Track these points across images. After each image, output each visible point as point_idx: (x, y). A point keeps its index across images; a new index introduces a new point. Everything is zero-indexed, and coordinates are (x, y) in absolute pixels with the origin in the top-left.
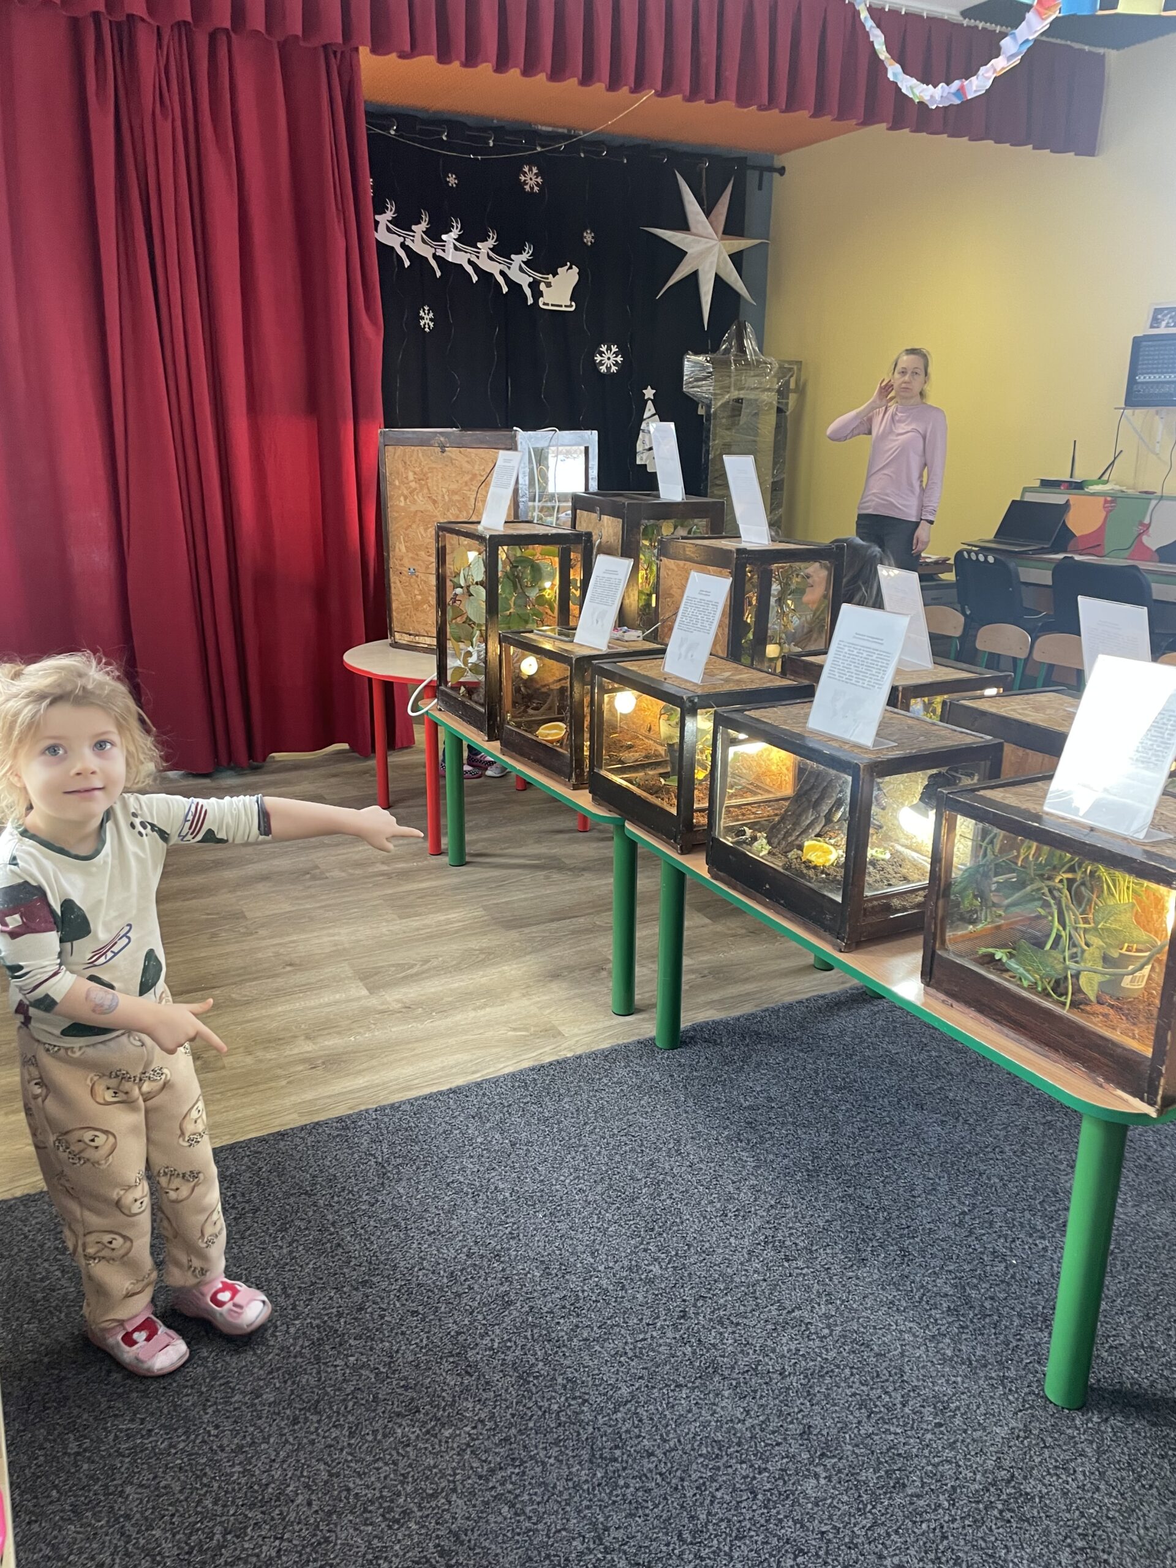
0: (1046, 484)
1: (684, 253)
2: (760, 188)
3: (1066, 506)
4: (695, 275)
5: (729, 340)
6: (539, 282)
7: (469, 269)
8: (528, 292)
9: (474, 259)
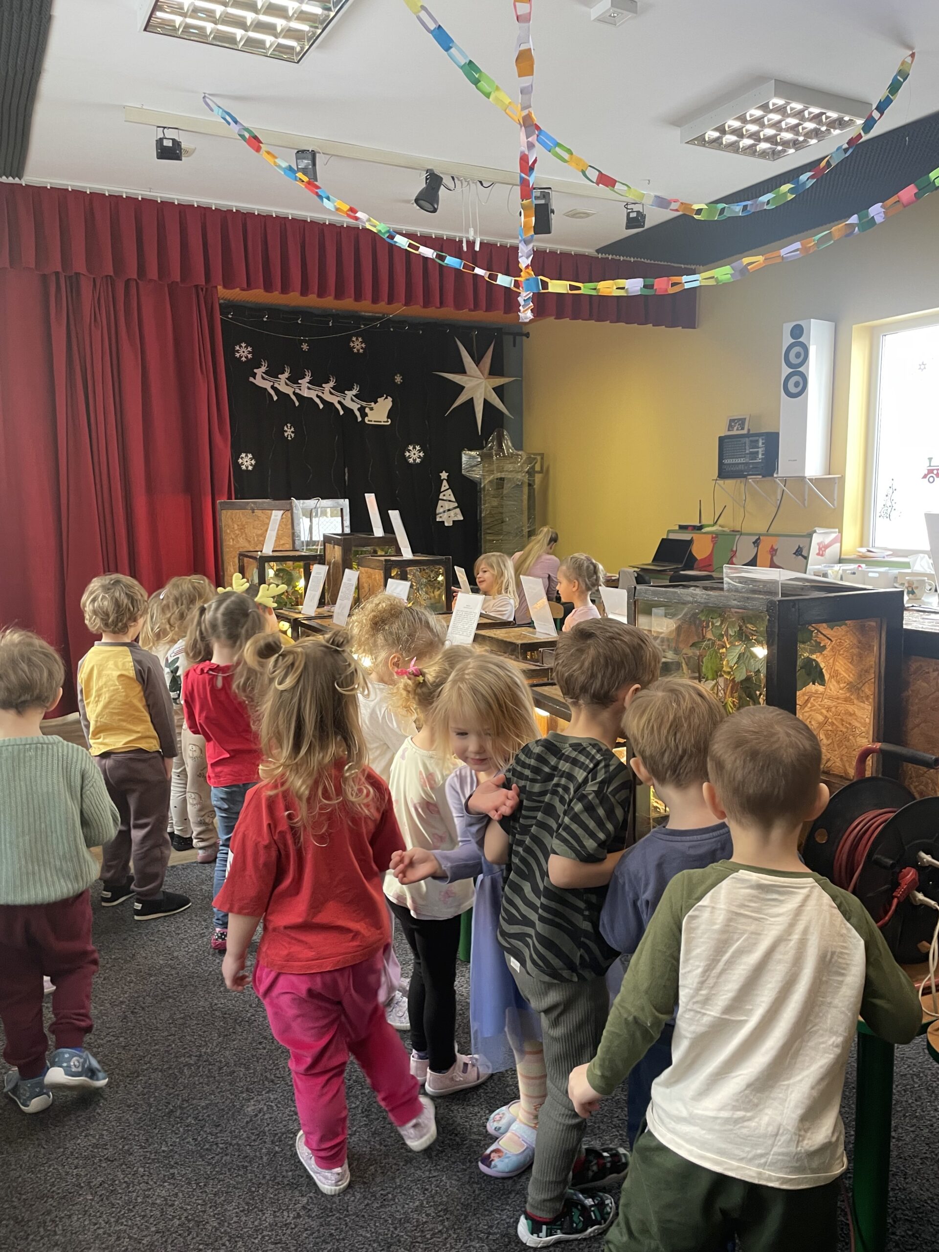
0: (682, 528)
1: (463, 388)
2: (514, 345)
3: (690, 542)
4: (472, 400)
5: (492, 441)
6: (365, 408)
7: (318, 401)
8: (358, 414)
9: (320, 394)
